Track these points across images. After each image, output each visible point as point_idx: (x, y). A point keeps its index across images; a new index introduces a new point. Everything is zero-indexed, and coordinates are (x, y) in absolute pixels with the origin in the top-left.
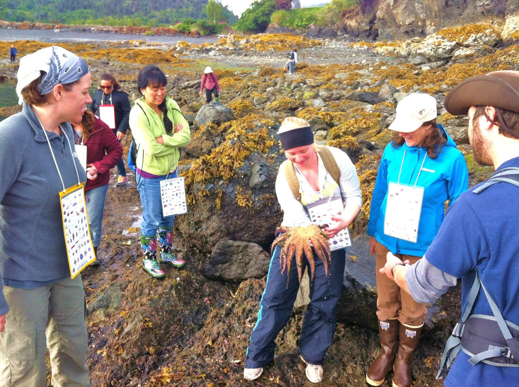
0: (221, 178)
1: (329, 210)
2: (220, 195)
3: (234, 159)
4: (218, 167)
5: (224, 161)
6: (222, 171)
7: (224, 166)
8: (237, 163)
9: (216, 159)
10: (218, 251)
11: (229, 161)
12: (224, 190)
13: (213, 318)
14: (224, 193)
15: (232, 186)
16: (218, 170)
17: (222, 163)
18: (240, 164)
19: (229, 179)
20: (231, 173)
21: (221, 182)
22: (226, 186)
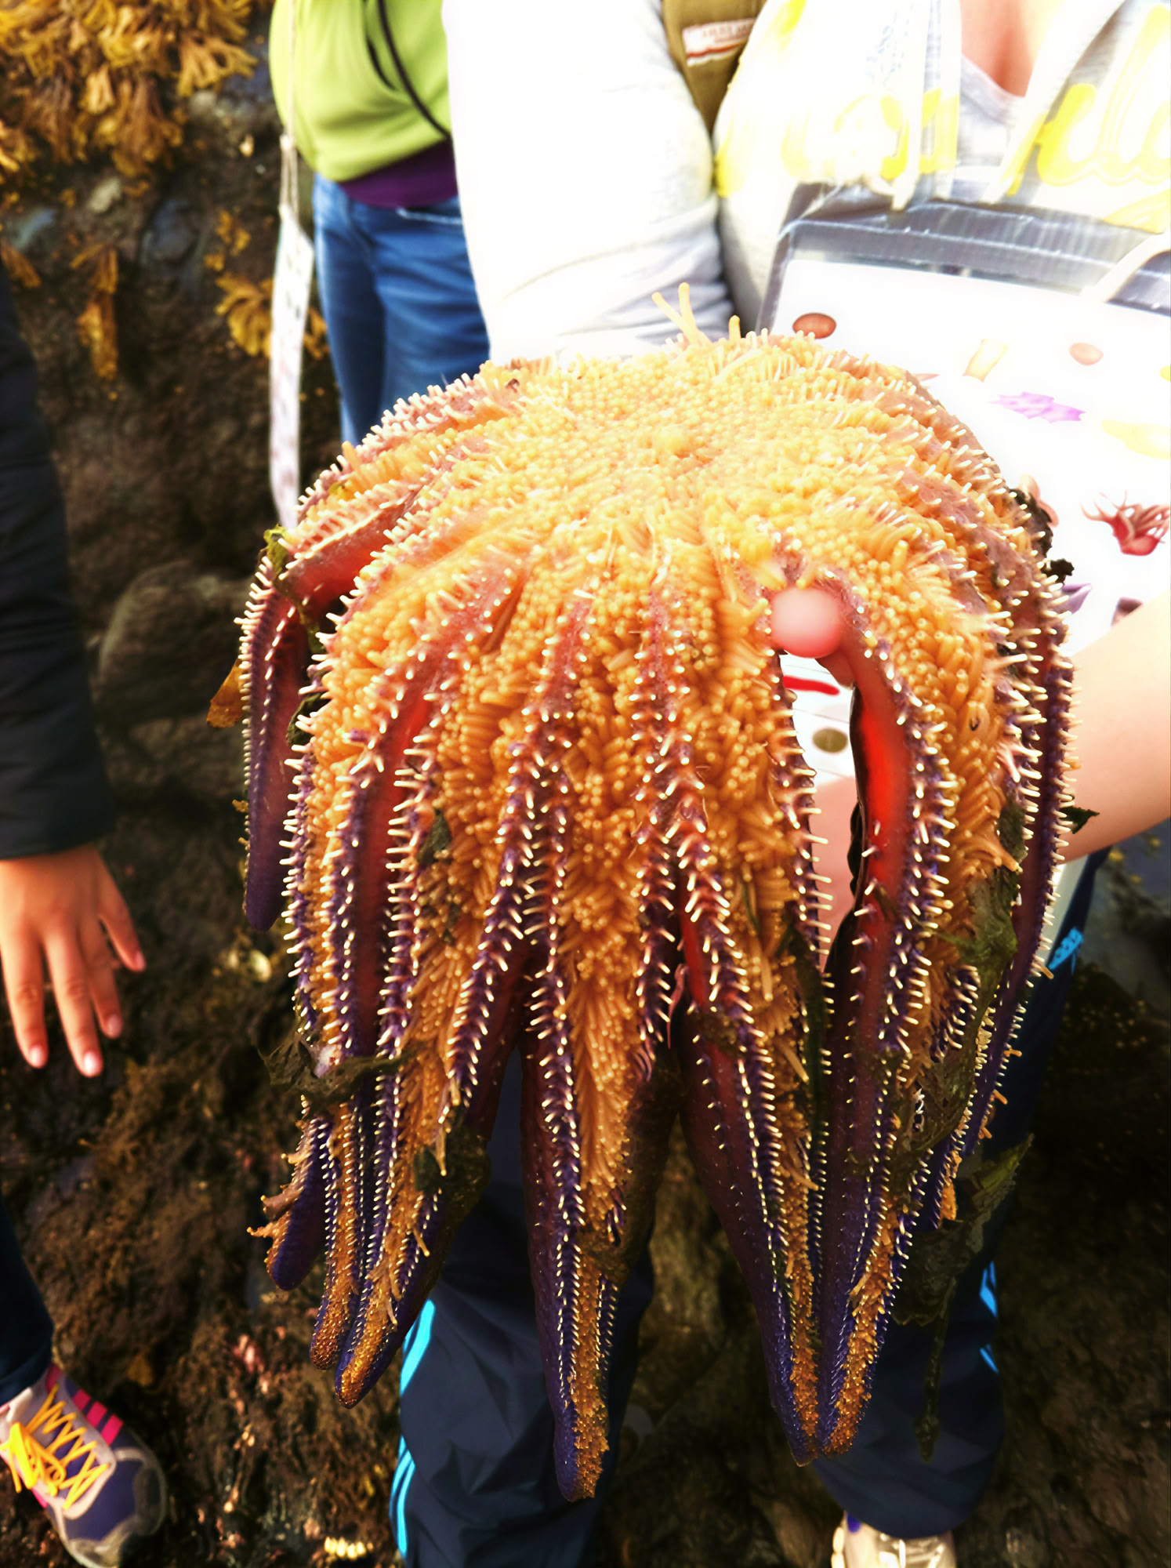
0: (100, 162)
1: (1045, 406)
2: (109, 282)
3: (179, 29)
4: (78, 89)
5: (112, 41)
6: (109, 112)
7: (115, 80)
8: (202, 53)
9: (54, 31)
10: (139, 647)
11: (141, 41)
12: (129, 244)
13: (143, 1129)
14: (129, 269)
15: (184, 212)
16: (76, 107)
17: (100, 59)
18: (220, 60)
19: (156, 166)
20: (165, 129)
21: (105, 194)
22: (136, 222)
